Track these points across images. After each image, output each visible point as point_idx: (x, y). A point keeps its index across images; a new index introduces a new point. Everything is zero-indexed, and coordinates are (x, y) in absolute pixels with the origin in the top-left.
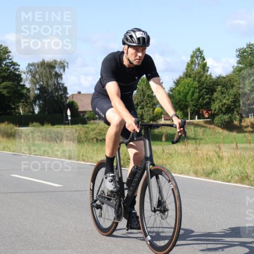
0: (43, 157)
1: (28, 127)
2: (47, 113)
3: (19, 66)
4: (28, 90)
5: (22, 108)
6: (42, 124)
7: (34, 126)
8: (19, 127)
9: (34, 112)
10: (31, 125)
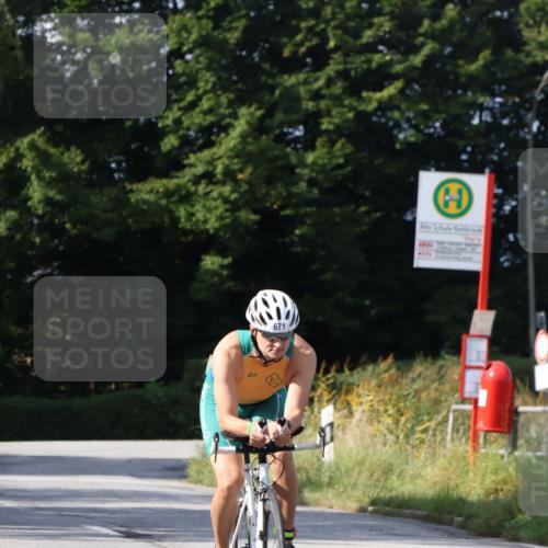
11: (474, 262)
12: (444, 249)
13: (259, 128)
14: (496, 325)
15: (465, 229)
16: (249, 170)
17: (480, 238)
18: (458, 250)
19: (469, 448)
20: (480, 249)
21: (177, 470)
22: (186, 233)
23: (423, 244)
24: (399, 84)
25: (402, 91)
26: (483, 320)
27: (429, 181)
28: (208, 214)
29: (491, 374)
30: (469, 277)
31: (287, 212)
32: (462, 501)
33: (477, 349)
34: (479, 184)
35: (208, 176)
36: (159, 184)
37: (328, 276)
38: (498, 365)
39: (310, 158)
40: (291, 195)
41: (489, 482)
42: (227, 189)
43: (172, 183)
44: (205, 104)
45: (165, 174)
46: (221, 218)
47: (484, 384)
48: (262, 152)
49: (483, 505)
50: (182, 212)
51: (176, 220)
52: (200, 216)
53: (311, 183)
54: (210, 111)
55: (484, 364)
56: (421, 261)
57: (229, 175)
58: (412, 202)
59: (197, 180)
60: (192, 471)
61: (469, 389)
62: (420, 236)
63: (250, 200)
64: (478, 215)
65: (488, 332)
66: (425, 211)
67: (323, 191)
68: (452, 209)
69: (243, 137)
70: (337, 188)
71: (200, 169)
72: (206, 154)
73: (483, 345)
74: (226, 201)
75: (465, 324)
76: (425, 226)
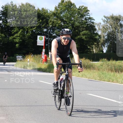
0: (109, 82)
1: (99, 61)
2: (112, 52)
3: (94, 20)
4: (100, 36)
5: (95, 49)
6: (109, 60)
7: (103, 61)
8: (92, 61)
9: (103, 52)
10: (101, 60)
11: (43, 45)
12: (40, 43)
13: (22, 31)
14: (45, 51)
15: (42, 41)
16: (21, 36)
17: (44, 42)
18: (41, 43)
19: (42, 63)
20: (44, 43)
21: (13, 65)
22: (15, 42)
23: (38, 43)
24: (36, 27)
25: (36, 28)
26: (44, 50)
27: (38, 37)
28: (17, 40)
29: (45, 56)
30: (43, 46)
31: (25, 40)
32: (42, 68)
33: (43, 53)
34: (43, 37)
35: (17, 36)
36: (12, 37)
37: (29, 46)
38: (45, 55)
39: (27, 35)
40: (25, 38)
41: (44, 67)
42: (19, 37)
43: (14, 37)
44: (16, 30)
45: (13, 36)
46: (18, 41)
47: (44, 57)
48: (23, 34)
49: (44, 69)
50: (14, 40)
51: (14, 41)
52: (16, 40)
53: (27, 37)
54: (17, 30)
55: (44, 55)
56: (38, 45)
57: (19, 36)
58: (37, 39)
59: (16, 37)
60: (15, 65)
61: (42, 57)
62: (38, 42)
63: (21, 39)
64: (43, 40)
65: (44, 51)
66: (38, 40)
67: (28, 38)
68: (41, 39)
69: (21, 32)
70: (29, 38)
71: (16, 36)
72: (17, 34)
73: (44, 53)
74: (19, 39)
75: (42, 50)
76: (38, 41)
